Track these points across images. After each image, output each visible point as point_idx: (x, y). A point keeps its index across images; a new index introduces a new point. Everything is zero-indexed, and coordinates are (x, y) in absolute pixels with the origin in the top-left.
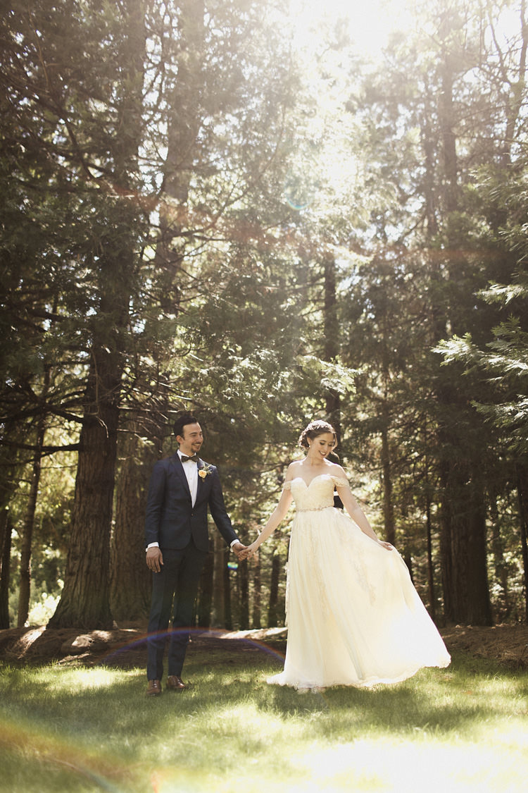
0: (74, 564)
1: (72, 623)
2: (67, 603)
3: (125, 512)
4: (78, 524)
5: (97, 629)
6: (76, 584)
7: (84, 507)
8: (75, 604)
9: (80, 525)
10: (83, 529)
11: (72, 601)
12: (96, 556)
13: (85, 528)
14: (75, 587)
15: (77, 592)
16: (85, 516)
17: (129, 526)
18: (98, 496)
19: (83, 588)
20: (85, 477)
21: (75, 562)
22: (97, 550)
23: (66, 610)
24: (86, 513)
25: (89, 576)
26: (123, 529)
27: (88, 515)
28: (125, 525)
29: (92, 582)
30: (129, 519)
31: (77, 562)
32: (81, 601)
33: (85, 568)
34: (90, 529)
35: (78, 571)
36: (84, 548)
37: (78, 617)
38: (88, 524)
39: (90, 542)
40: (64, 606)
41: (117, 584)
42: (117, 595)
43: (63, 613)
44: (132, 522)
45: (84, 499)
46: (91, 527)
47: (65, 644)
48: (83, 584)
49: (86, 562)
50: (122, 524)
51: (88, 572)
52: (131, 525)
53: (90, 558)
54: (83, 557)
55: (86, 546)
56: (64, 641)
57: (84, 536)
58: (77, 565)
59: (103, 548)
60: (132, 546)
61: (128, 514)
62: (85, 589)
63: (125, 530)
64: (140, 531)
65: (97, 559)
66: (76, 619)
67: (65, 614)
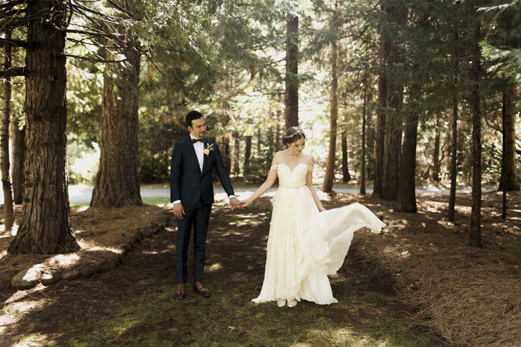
0: (29, 191)
1: (30, 248)
2: (25, 228)
3: (109, 115)
4: (29, 151)
5: (56, 252)
6: (32, 210)
7: (34, 135)
8: (33, 230)
9: (31, 152)
10: (34, 157)
11: (29, 227)
12: (50, 183)
13: (36, 156)
14: (31, 213)
15: (33, 218)
16: (35, 143)
17: (112, 127)
18: (48, 123)
19: (39, 215)
20: (32, 103)
21: (30, 189)
22: (50, 178)
23: (24, 235)
24: (36, 141)
25: (44, 203)
26: (107, 131)
27: (38, 142)
28: (110, 127)
29: (48, 209)
30: (112, 122)
31: (32, 189)
32: (37, 227)
33: (39, 196)
34: (41, 157)
35: (33, 198)
36: (36, 176)
37: (36, 242)
38: (39, 152)
39: (42, 170)
40: (22, 231)
41: (105, 176)
42: (105, 186)
43: (22, 237)
44: (115, 124)
45: (33, 126)
46: (42, 155)
47: (15, 278)
48: (39, 210)
49: (40, 190)
50: (107, 126)
51: (42, 199)
52: (115, 127)
53: (44, 186)
54: (37, 184)
55: (38, 173)
56: (17, 272)
57: (36, 165)
58: (31, 193)
59: (57, 174)
60: (116, 145)
61: (112, 117)
62: (41, 216)
63: (110, 131)
64: (122, 132)
65: (51, 186)
66: (35, 244)
67: (23, 240)
